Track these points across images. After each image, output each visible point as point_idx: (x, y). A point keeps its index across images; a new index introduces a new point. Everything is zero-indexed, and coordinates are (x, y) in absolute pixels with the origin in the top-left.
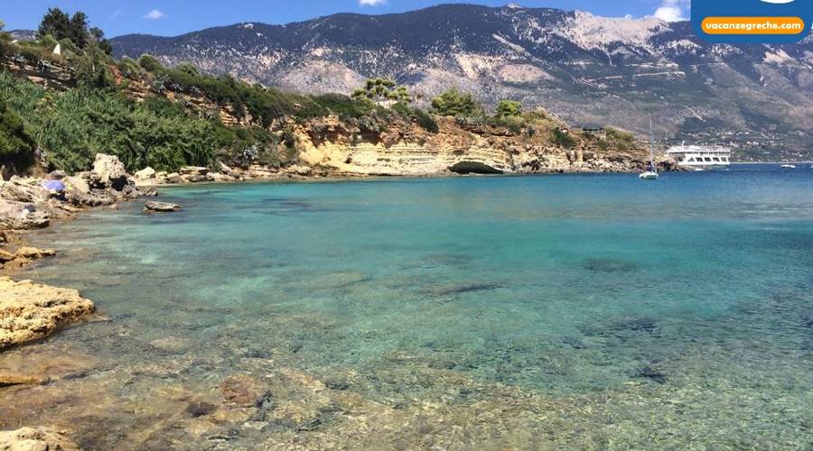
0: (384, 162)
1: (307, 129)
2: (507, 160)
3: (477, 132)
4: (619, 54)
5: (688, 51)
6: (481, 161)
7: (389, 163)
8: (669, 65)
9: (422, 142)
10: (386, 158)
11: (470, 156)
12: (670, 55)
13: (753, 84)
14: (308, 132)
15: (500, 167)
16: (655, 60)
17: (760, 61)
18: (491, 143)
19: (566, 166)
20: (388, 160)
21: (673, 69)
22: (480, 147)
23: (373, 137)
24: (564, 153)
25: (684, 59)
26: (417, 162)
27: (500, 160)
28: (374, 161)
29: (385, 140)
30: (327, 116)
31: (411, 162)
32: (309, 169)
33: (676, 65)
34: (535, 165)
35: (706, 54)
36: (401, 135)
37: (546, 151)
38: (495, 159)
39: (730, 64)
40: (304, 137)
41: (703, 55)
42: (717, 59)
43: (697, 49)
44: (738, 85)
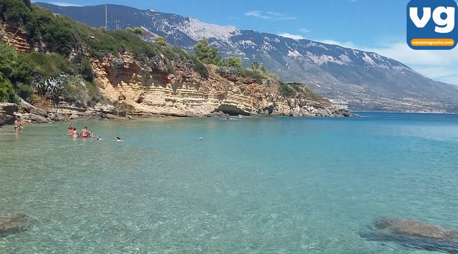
0: (170, 103)
1: (104, 64)
2: (254, 105)
3: (232, 80)
4: (214, 45)
5: (250, 47)
6: (235, 105)
7: (175, 104)
8: (240, 54)
9: (198, 85)
10: (172, 98)
11: (228, 100)
12: (241, 47)
13: (283, 67)
14: (105, 67)
15: (248, 110)
16: (233, 50)
17: (286, 55)
18: (242, 90)
19: (287, 111)
20: (174, 101)
21: (242, 56)
22: (234, 93)
23: (161, 78)
24: (286, 101)
25: (248, 51)
26: (195, 103)
27: (248, 104)
28: (163, 101)
29: (173, 81)
30: (123, 53)
31: (191, 103)
32: (112, 107)
33: (245, 54)
34: (270, 109)
35: (259, 49)
36: (184, 77)
37: (277, 99)
38: (244, 103)
39: (271, 55)
40: (101, 73)
41: (258, 50)
42: (265, 52)
43: (255, 46)
44: (276, 68)
